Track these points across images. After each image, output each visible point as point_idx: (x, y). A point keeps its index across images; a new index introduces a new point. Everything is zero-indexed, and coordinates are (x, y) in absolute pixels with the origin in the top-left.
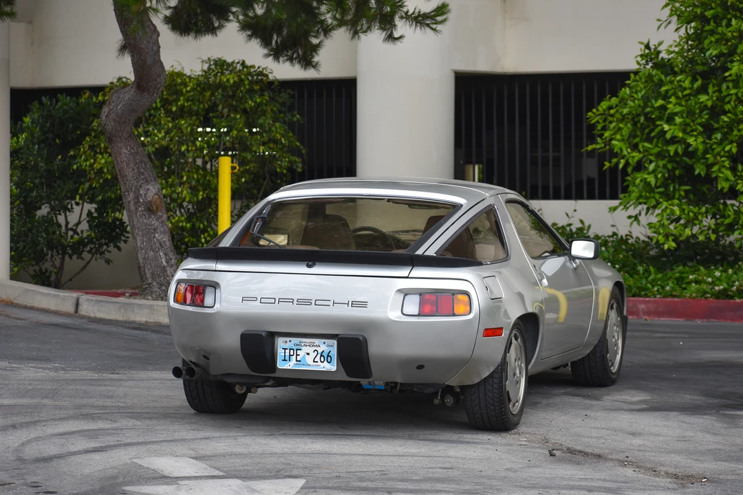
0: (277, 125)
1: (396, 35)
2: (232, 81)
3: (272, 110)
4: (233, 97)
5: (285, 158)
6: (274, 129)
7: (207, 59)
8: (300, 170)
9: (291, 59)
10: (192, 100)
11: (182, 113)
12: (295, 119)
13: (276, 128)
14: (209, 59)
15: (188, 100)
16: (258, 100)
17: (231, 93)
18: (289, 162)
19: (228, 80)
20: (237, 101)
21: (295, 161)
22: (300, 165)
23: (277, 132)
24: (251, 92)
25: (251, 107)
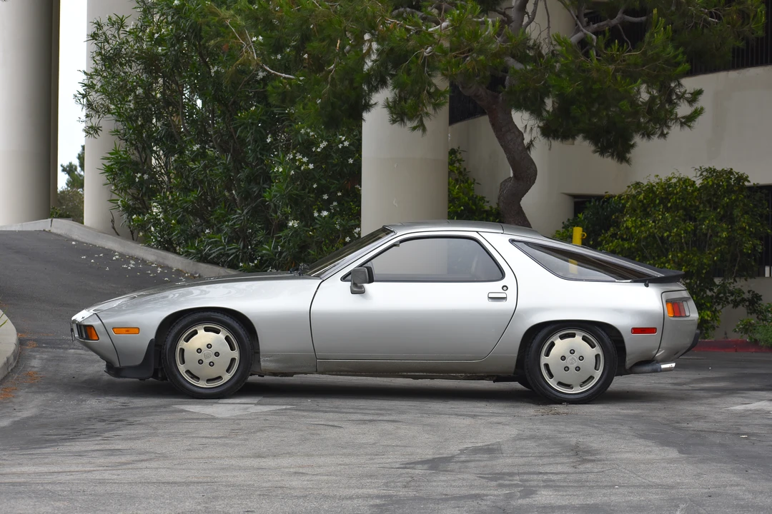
0: (746, 216)
1: (665, 132)
2: (711, 183)
3: (744, 205)
4: (715, 194)
5: (749, 241)
6: (742, 219)
7: (699, 168)
8: (760, 251)
9: (612, 155)
10: (683, 199)
11: (676, 207)
12: (765, 212)
13: (745, 219)
14: (701, 167)
15: (679, 199)
16: (733, 198)
17: (712, 193)
18: (753, 244)
19: (708, 182)
20: (717, 198)
21: (757, 244)
22: (761, 247)
23: (744, 222)
24: (729, 190)
25: (727, 203)
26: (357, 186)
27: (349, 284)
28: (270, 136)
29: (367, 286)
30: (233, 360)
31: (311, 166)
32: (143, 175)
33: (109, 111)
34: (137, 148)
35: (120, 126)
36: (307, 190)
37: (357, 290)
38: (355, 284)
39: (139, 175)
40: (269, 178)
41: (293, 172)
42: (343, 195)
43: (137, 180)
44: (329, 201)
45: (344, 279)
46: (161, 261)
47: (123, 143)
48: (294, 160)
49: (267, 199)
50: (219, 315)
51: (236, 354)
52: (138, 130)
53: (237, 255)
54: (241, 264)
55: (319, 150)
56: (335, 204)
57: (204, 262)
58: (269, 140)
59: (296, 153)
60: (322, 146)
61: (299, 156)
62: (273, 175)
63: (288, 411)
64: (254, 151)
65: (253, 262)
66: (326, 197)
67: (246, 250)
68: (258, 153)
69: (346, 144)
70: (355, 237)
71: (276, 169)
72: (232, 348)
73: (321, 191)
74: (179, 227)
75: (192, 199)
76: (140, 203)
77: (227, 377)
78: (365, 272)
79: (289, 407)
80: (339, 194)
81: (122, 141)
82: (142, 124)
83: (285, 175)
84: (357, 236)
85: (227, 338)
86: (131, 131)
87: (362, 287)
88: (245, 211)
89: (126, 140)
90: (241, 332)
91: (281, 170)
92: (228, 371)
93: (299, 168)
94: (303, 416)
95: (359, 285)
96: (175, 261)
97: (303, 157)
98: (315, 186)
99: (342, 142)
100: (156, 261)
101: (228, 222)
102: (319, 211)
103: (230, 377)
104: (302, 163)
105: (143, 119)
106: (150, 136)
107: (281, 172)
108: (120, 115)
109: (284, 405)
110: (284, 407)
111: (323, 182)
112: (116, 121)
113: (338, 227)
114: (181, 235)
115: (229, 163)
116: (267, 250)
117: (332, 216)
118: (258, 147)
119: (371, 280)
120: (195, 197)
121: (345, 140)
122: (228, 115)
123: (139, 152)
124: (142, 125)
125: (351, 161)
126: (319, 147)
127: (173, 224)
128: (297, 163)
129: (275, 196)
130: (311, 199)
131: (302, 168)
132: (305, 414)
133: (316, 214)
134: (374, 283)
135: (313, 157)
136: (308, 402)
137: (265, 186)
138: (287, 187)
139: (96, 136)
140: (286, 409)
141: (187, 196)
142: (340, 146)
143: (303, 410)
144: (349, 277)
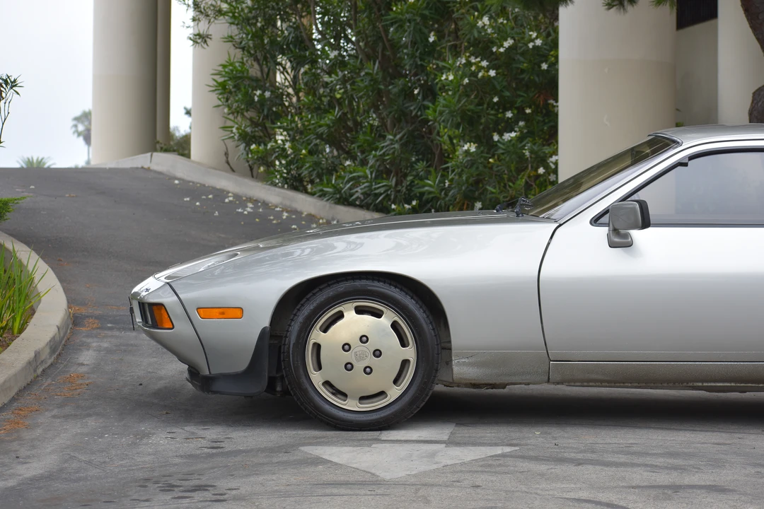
26: (551, 101)
27: (604, 231)
28: (432, 33)
29: (636, 234)
30: (405, 363)
31: (492, 73)
32: (264, 92)
33: (220, 12)
34: (256, 60)
35: (234, 30)
36: (485, 106)
37: (619, 240)
38: (615, 231)
39: (258, 92)
40: (431, 92)
41: (466, 81)
42: (533, 112)
43: (256, 99)
44: (515, 121)
45: (596, 221)
46: (288, 203)
47: (239, 53)
48: (469, 64)
49: (430, 118)
50: (381, 284)
51: (410, 353)
52: (258, 36)
53: (387, 195)
54: (393, 206)
55: (502, 50)
56: (521, 124)
57: (343, 204)
58: (431, 39)
59: (469, 57)
60: (506, 44)
61: (473, 60)
62: (439, 85)
63: (510, 461)
64: (412, 56)
65: (409, 203)
66: (509, 114)
67: (399, 188)
68: (418, 60)
69: (539, 42)
70: (551, 168)
71: (444, 77)
72: (404, 343)
73: (504, 105)
74: (310, 159)
75: (328, 122)
76: (261, 130)
77: (394, 392)
78: (634, 209)
79: (507, 449)
80: (528, 111)
81: (238, 50)
82: (263, 26)
83: (457, 83)
84: (553, 166)
85: (395, 326)
86: (249, 37)
87: (627, 236)
88: (398, 137)
89: (243, 49)
90: (420, 314)
91: (451, 77)
92: (396, 381)
93: (474, 74)
94: (542, 475)
95: (622, 232)
96: (305, 203)
97: (482, 60)
98: (496, 100)
99: (533, 41)
100: (281, 204)
101: (376, 151)
102: (501, 135)
103: (399, 393)
104: (481, 68)
105: (265, 19)
106: (273, 42)
107: (451, 81)
108: (234, 17)
109: (496, 445)
110: (499, 450)
111: (507, 94)
112: (231, 23)
113: (527, 153)
114: (314, 170)
115: (377, 74)
116: (430, 186)
117: (520, 139)
118: (417, 50)
119: (646, 223)
120: (331, 119)
121: (537, 38)
122: (375, 10)
123: (259, 64)
124: (262, 29)
125: (544, 66)
126: (502, 46)
127: (305, 155)
128: (473, 68)
129: (441, 113)
130: (492, 117)
131: (480, 75)
132: (543, 468)
133: (496, 138)
134: (650, 228)
135: (495, 61)
136: (537, 437)
137: (426, 103)
138: (459, 101)
139: (205, 46)
140: (504, 456)
141: (321, 119)
142: (531, 45)
143: (536, 459)
144: (605, 219)
